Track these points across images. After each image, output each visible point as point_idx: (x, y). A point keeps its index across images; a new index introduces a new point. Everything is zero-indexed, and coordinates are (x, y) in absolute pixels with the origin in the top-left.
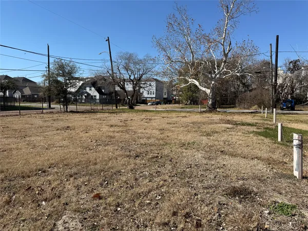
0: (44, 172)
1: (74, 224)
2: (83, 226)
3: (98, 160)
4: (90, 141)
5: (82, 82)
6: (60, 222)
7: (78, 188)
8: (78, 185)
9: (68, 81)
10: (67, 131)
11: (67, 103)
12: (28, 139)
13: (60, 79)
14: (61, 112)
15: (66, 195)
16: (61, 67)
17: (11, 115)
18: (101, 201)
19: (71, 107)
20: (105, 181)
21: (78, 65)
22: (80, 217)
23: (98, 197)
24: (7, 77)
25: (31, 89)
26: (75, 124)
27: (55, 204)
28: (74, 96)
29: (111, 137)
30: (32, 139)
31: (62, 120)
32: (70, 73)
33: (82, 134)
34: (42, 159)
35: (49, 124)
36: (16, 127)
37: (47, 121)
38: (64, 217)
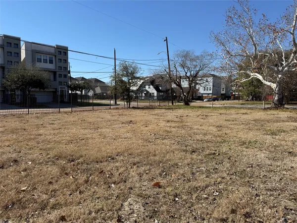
0: (113, 159)
1: (138, 206)
2: (145, 209)
3: (157, 152)
4: (149, 134)
5: (142, 81)
6: (126, 204)
7: (140, 175)
8: (140, 173)
9: (131, 81)
10: (130, 125)
11: (129, 100)
12: (99, 130)
13: (125, 79)
14: (125, 108)
15: (130, 180)
16: (125, 68)
17: (86, 111)
18: (161, 190)
19: (133, 104)
20: (163, 172)
21: (139, 66)
22: (143, 201)
23: (158, 185)
24: (83, 79)
25: (102, 88)
26: (138, 119)
27: (122, 187)
28: (136, 94)
29: (168, 132)
30: (103, 130)
31: (126, 115)
32: (132, 73)
33: (142, 128)
34: (111, 148)
35: (116, 118)
36: (90, 120)
37: (114, 115)
38: (129, 200)
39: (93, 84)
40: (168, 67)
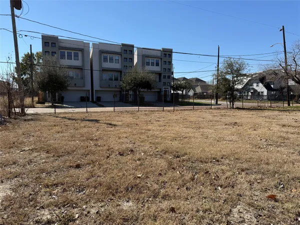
0: (218, 161)
1: (249, 216)
2: (258, 221)
3: (270, 161)
4: (259, 139)
5: (249, 79)
6: (235, 210)
7: (251, 183)
8: (250, 181)
9: (235, 79)
10: (235, 127)
11: (233, 100)
12: (201, 130)
13: (229, 77)
14: (227, 108)
15: (239, 186)
16: (230, 65)
17: (187, 110)
18: (277, 204)
19: (238, 104)
20: (280, 184)
21: (246, 62)
22: (255, 212)
23: (273, 198)
26: (244, 121)
27: (229, 192)
28: (240, 93)
29: (284, 138)
30: (205, 130)
31: (229, 116)
32: (238, 70)
33: (250, 131)
34: (215, 149)
35: (218, 119)
36: (192, 119)
37: (216, 116)
38: (238, 207)
39: (194, 84)
40: (284, 60)
